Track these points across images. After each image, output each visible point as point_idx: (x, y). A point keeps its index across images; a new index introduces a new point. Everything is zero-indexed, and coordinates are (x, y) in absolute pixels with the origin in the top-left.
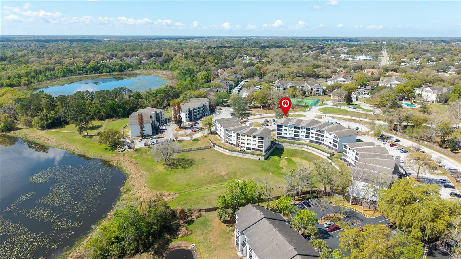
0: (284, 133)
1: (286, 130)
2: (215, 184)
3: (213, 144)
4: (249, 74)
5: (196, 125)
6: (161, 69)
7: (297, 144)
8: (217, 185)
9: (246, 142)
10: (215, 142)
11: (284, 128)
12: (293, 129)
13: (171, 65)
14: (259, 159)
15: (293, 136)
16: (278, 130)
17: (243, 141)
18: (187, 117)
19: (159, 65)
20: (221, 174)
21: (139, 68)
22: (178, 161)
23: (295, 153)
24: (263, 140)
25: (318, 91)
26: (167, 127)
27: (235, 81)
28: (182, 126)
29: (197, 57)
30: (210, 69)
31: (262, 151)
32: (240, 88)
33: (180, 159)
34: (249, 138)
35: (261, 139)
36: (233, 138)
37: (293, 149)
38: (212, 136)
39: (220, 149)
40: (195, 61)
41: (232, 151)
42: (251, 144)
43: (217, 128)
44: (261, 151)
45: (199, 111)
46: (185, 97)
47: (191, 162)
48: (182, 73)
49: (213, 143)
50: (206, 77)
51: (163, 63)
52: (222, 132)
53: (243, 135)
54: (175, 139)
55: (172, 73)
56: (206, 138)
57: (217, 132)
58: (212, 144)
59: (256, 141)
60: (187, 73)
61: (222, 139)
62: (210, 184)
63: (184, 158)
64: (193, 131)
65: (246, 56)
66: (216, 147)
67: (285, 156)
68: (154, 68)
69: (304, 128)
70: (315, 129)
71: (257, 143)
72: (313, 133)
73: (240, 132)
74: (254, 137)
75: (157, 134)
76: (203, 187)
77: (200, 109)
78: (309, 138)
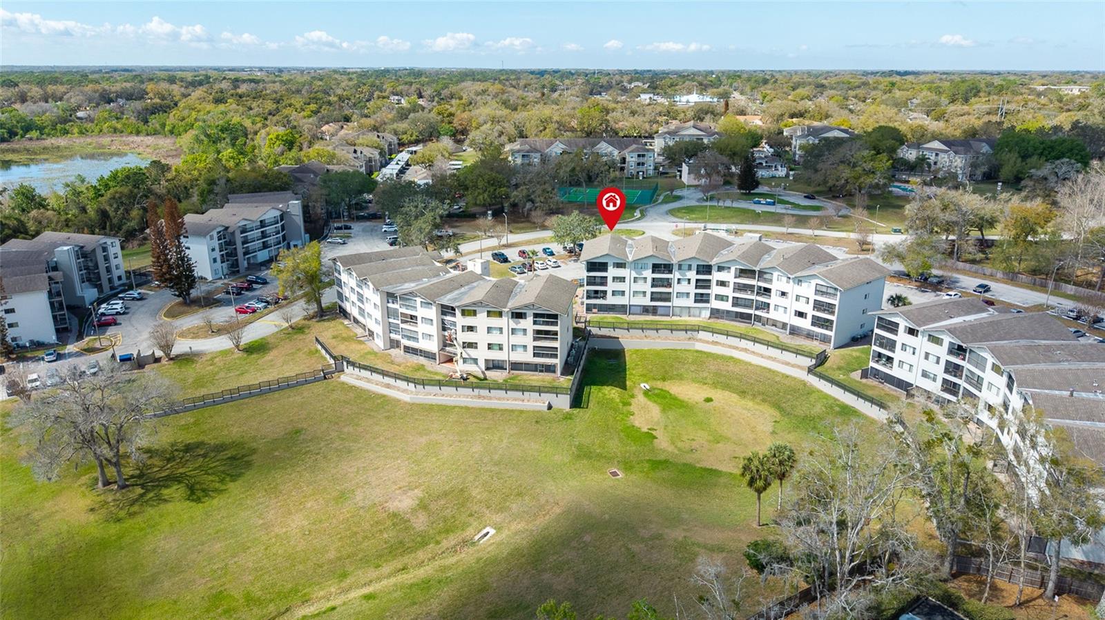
0: (614, 293)
1: (622, 279)
2: (372, 573)
3: (334, 358)
4: (420, 133)
5: (255, 286)
6: (138, 133)
7: (673, 328)
8: (379, 579)
9: (481, 337)
10: (341, 349)
11: (612, 272)
12: (648, 274)
13: (172, 118)
14: (550, 407)
15: (647, 301)
16: (591, 281)
17: (469, 337)
18: (215, 260)
19: (133, 120)
20: (393, 506)
21: (66, 132)
22: (169, 460)
23: (672, 366)
24: (555, 324)
25: (643, 164)
26: (129, 304)
27: (382, 149)
28: (194, 293)
29: (254, 98)
30: (295, 124)
31: (554, 372)
32: (399, 167)
33: (180, 446)
34: (495, 322)
35: (547, 323)
36: (421, 328)
37: (659, 348)
38: (326, 324)
39: (369, 381)
40: (251, 109)
41: (423, 383)
42: (505, 347)
43: (346, 292)
44: (550, 369)
45: (264, 235)
46: (210, 192)
47: (233, 458)
48: (208, 136)
49: (335, 354)
50: (286, 141)
51: (144, 116)
52: (368, 308)
53: (468, 312)
54: (159, 353)
55: (175, 143)
56: (301, 337)
57: (348, 306)
58: (332, 361)
59: (525, 330)
60: (224, 136)
61: (371, 334)
62: (344, 575)
63: (201, 438)
64: (241, 311)
65: (396, 97)
66: (349, 370)
67: (638, 383)
68: (115, 130)
69: (690, 268)
70: (733, 269)
71: (529, 340)
72: (722, 284)
73: (455, 300)
74: (518, 315)
75: (80, 337)
76: (306, 601)
77: (269, 229)
78: (707, 301)
